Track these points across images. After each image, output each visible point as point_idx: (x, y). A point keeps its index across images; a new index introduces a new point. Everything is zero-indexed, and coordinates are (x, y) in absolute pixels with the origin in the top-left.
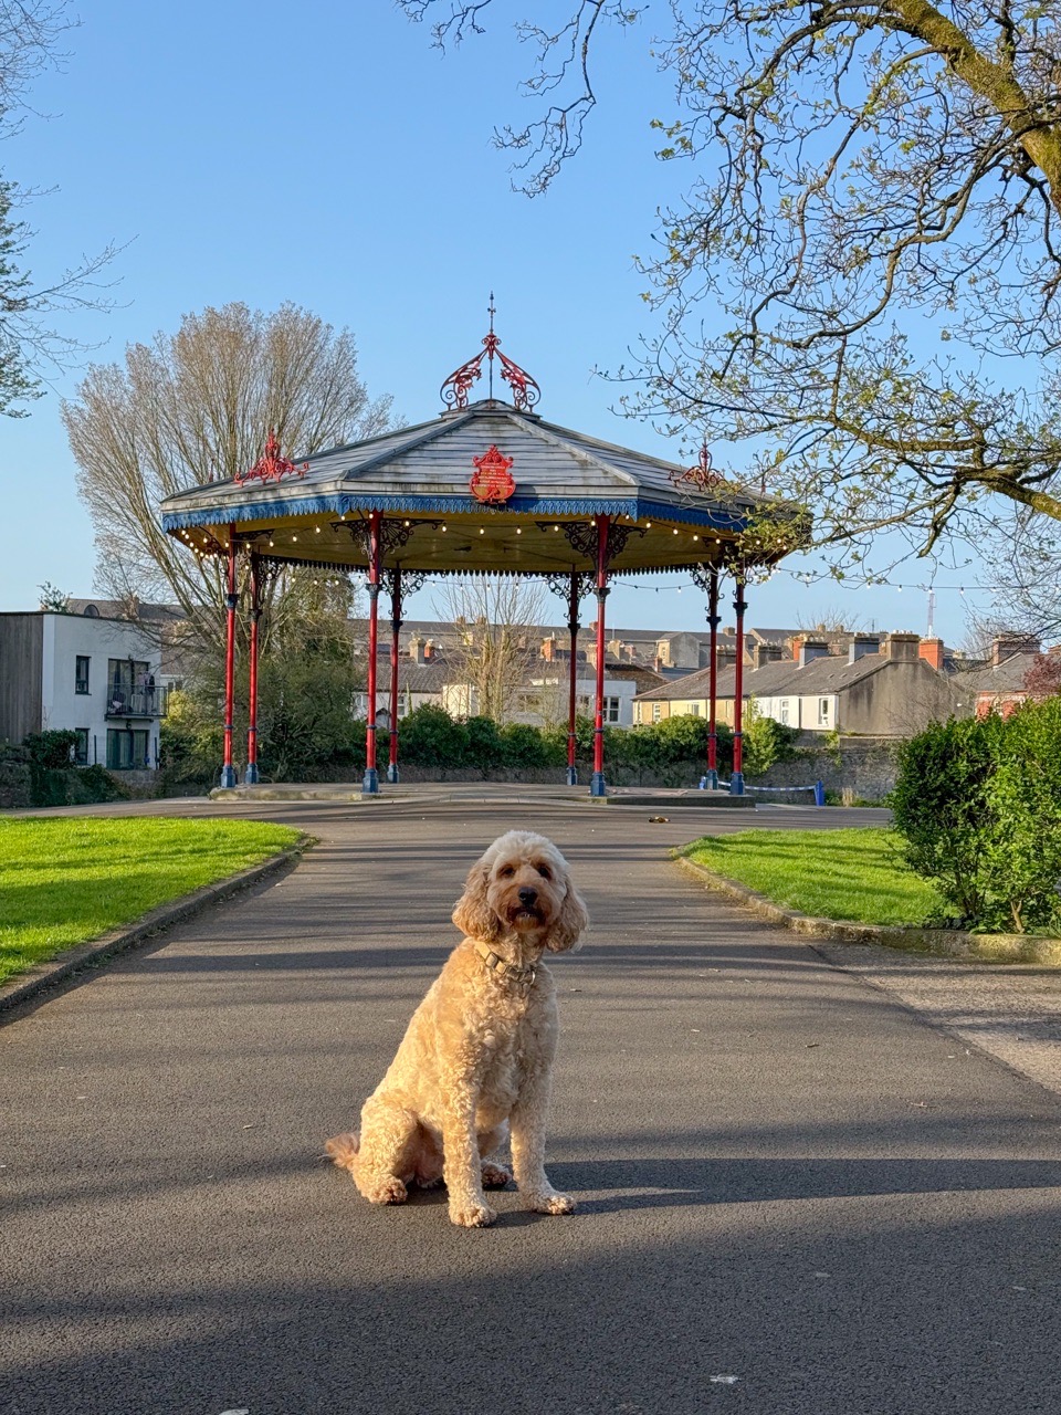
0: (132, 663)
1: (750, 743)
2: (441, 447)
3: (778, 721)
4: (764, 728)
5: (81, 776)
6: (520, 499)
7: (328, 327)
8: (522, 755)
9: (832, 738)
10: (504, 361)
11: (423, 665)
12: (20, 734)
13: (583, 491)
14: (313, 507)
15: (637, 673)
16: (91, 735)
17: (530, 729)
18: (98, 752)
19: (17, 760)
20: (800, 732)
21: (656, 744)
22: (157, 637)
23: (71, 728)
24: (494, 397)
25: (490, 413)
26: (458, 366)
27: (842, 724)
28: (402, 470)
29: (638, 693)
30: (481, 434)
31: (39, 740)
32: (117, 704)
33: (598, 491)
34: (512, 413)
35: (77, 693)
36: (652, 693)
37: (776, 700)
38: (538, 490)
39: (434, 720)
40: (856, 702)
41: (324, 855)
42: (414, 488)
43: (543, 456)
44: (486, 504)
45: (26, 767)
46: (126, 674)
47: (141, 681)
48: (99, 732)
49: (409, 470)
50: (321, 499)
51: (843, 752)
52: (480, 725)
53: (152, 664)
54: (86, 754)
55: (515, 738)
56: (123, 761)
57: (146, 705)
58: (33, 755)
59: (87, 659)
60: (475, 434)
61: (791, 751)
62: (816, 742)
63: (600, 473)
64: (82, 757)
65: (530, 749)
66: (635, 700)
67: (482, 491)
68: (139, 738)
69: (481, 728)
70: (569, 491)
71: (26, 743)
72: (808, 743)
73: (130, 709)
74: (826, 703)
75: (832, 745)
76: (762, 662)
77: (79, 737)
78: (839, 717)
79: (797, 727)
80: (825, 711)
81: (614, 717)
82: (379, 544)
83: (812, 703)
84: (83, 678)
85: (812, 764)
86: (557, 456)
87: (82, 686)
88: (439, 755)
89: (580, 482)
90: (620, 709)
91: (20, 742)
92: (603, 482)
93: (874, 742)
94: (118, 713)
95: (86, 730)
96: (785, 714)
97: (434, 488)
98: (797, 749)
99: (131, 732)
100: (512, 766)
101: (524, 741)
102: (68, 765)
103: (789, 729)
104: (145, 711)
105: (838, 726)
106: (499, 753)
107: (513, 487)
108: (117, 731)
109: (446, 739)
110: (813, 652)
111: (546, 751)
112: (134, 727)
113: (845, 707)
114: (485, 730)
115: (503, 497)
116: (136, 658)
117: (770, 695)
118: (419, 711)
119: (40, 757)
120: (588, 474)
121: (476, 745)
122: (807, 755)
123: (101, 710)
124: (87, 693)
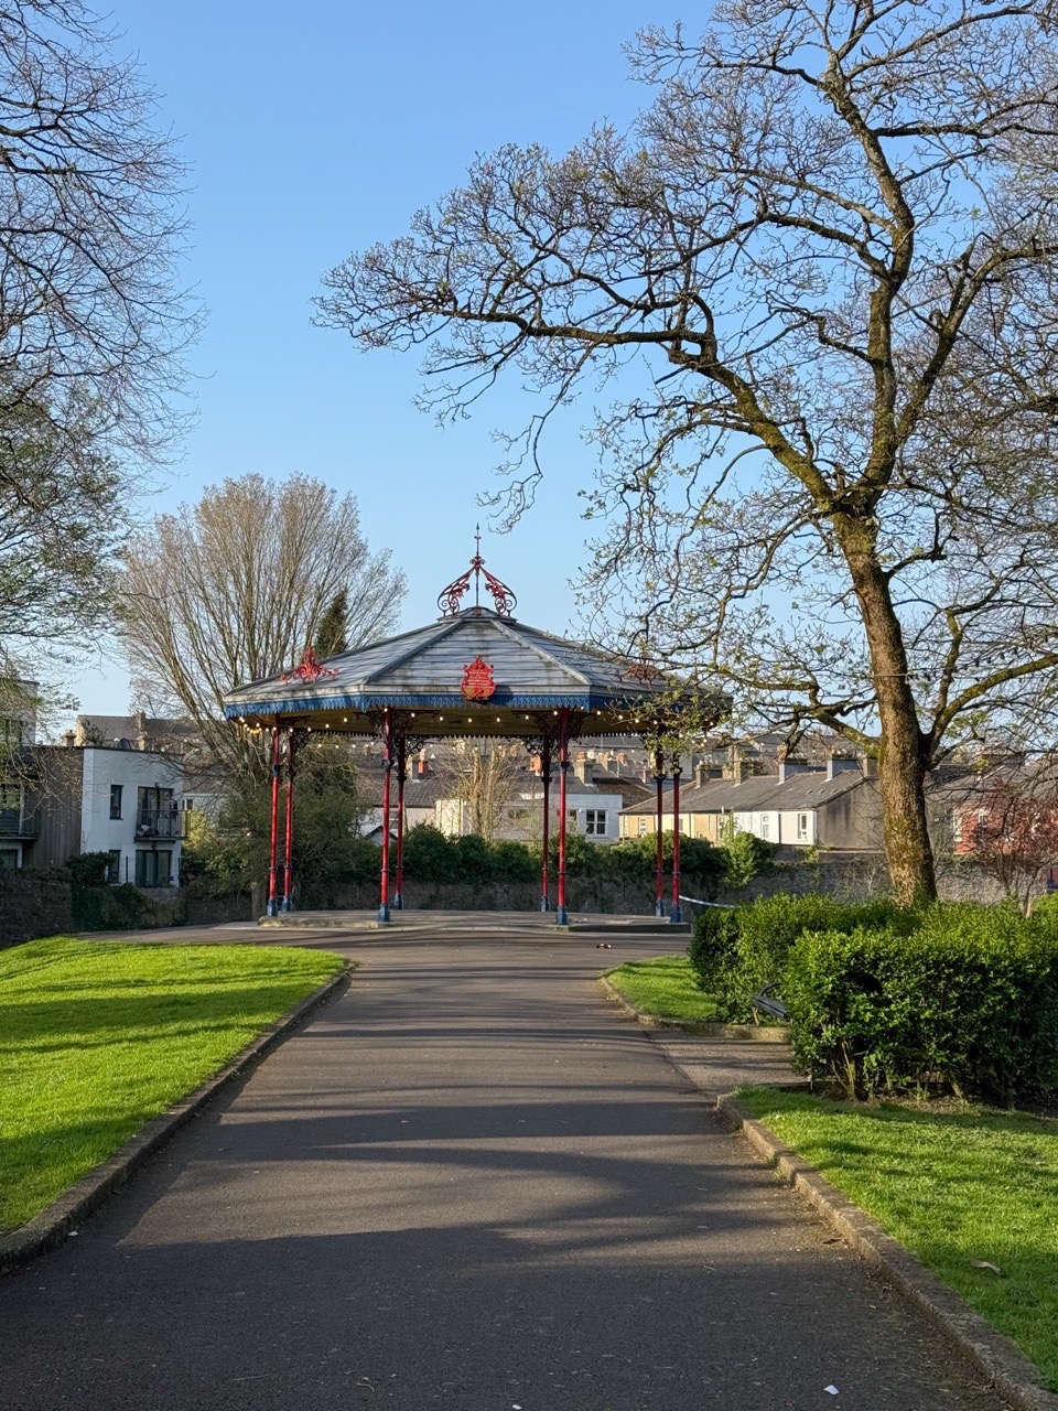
0: (158, 790)
1: (729, 857)
2: (438, 651)
3: (757, 836)
4: (743, 844)
5: (114, 893)
6: (500, 696)
7: (333, 491)
8: (510, 871)
9: (811, 852)
10: (489, 577)
11: (417, 781)
12: (61, 856)
13: (547, 689)
14: (342, 704)
15: (624, 787)
16: (123, 856)
17: (518, 847)
18: (128, 871)
19: (60, 880)
20: (779, 847)
21: (639, 859)
22: (181, 767)
23: (105, 850)
24: (480, 604)
25: (476, 619)
26: (451, 580)
27: (821, 839)
28: (409, 674)
29: (624, 806)
30: (470, 638)
31: (79, 861)
32: (145, 828)
33: (559, 689)
34: (494, 619)
35: (111, 818)
36: (637, 807)
37: (757, 815)
38: (513, 689)
39: (429, 837)
40: (834, 817)
41: (364, 975)
42: (418, 689)
43: (516, 659)
44: (474, 700)
45: (67, 886)
46: (153, 800)
47: (166, 806)
48: (129, 852)
49: (415, 673)
50: (347, 698)
51: (821, 866)
52: (471, 843)
53: (176, 791)
54: (117, 873)
55: (504, 855)
56: (149, 878)
57: (170, 827)
58: (74, 875)
59: (120, 787)
60: (464, 638)
61: (771, 865)
62: (795, 856)
63: (561, 674)
64: (114, 876)
65: (518, 865)
66: (620, 814)
67: (470, 691)
68: (163, 856)
69: (472, 845)
70: (536, 689)
71: (68, 864)
72: (788, 857)
73: (157, 832)
74: (804, 818)
75: (811, 859)
76: (744, 777)
77: (112, 858)
78: (817, 832)
79: (777, 842)
80: (804, 827)
81: (601, 829)
82: (391, 730)
83: (791, 817)
84: (116, 805)
85: (792, 878)
86: (528, 658)
87: (115, 813)
88: (433, 872)
89: (545, 682)
90: (607, 822)
91: (61, 862)
92: (563, 682)
93: (853, 856)
94: (146, 835)
95: (118, 852)
96: (765, 829)
97: (433, 689)
98: (777, 863)
99: (156, 853)
100: (501, 882)
101: (512, 858)
102: (103, 884)
103: (768, 844)
104: (169, 834)
105: (817, 841)
106: (489, 869)
107: (493, 688)
108: (145, 852)
109: (440, 857)
110: (792, 768)
111: (533, 867)
112: (159, 848)
113: (823, 823)
114: (477, 849)
115: (487, 693)
116: (161, 786)
117: (750, 810)
118: (414, 830)
119: (79, 877)
120: (552, 674)
121: (468, 863)
122: (786, 869)
123: (130, 833)
124: (119, 818)
